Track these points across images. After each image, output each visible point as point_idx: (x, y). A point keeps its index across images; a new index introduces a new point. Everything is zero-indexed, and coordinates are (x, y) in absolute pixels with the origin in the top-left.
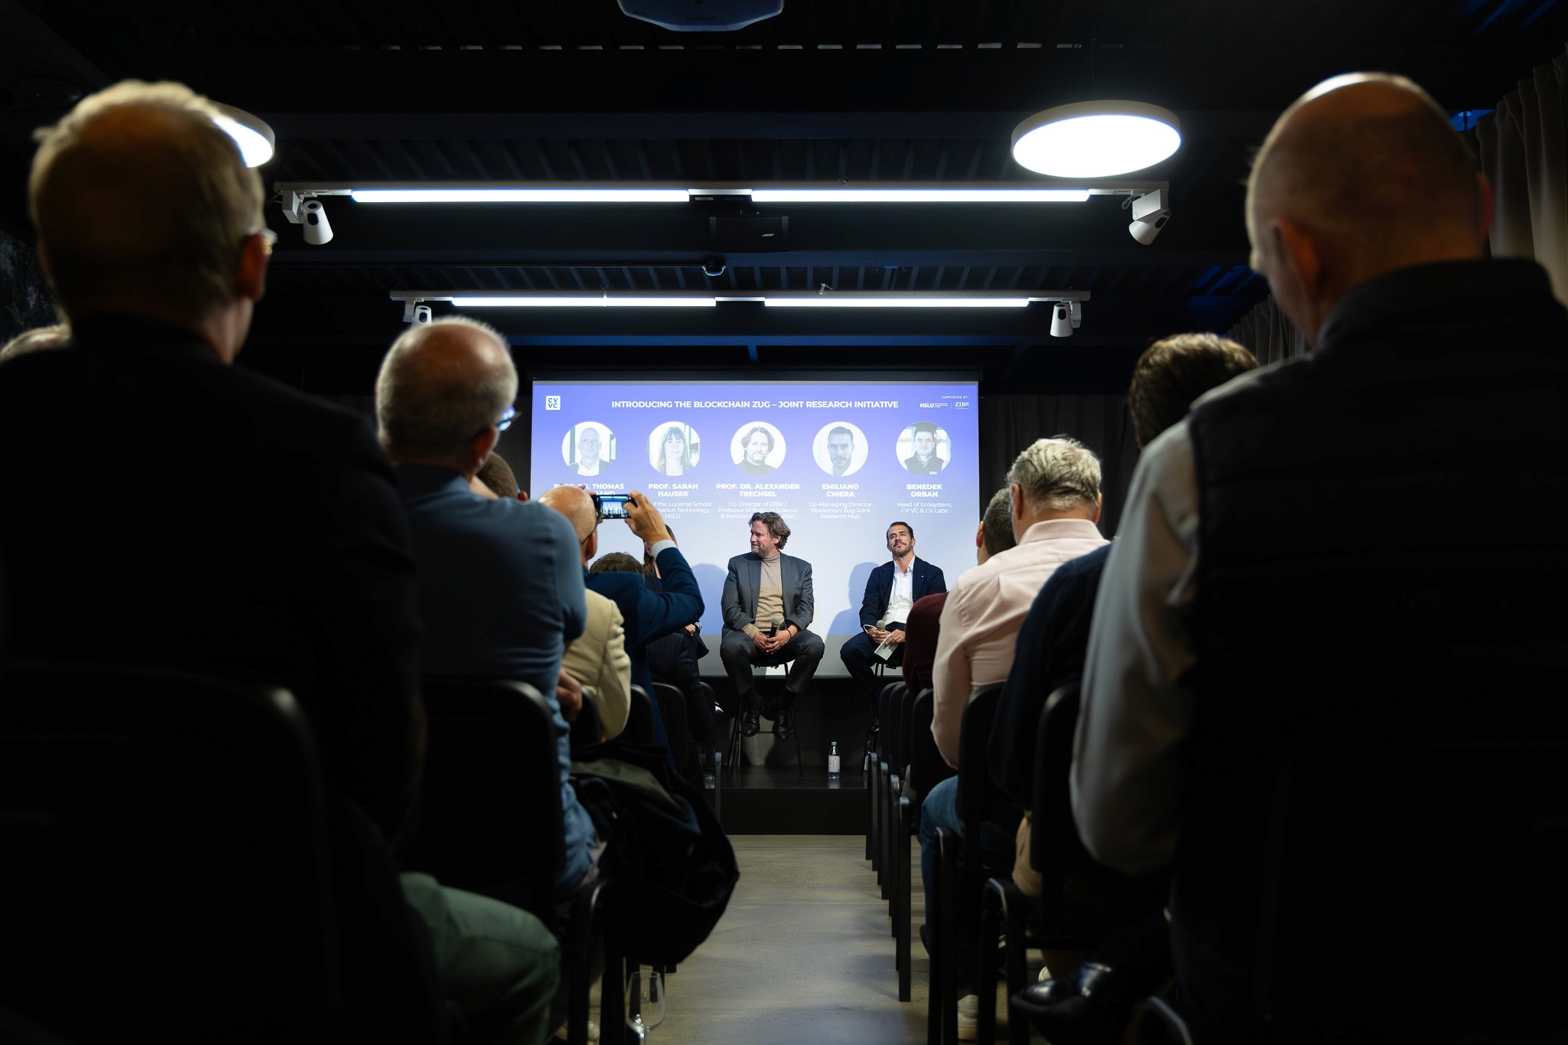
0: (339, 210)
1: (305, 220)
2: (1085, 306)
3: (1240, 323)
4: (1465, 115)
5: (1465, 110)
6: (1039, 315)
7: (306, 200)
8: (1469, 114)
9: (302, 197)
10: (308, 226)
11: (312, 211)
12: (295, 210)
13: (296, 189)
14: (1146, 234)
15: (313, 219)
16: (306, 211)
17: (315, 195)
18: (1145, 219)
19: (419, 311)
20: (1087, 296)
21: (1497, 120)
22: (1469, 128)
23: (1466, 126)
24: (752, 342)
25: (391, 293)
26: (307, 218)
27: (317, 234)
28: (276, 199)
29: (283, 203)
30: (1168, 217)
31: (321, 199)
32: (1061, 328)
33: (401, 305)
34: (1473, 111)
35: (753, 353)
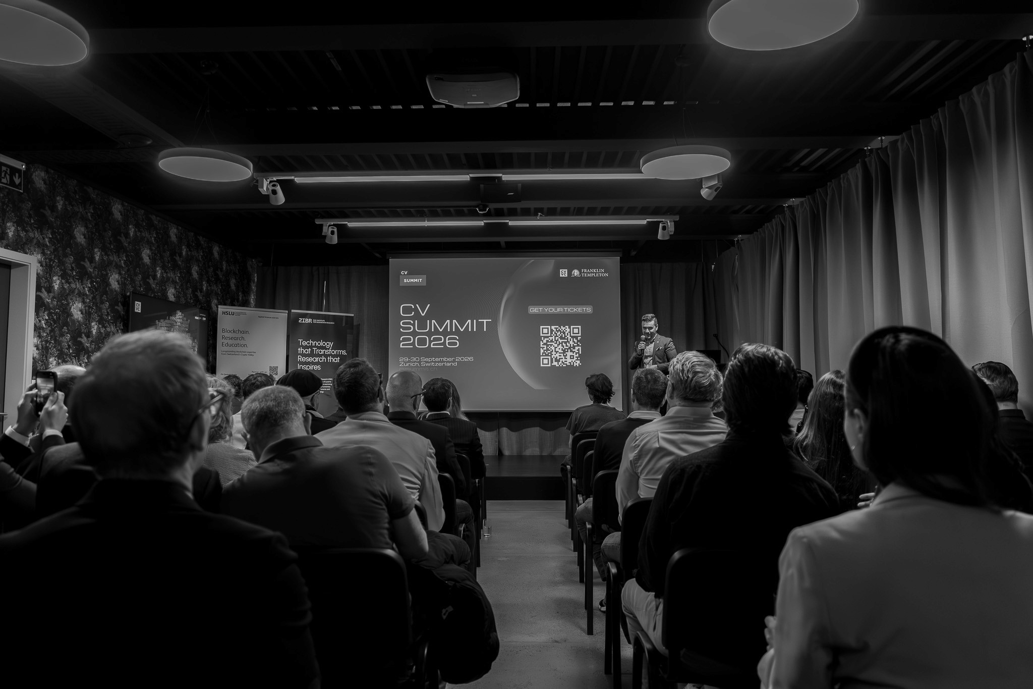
0: (287, 186)
1: (270, 192)
2: (676, 224)
3: (758, 231)
4: (881, 139)
5: (881, 136)
6: (654, 226)
7: (271, 182)
8: (883, 138)
9: (269, 180)
10: (272, 196)
11: (274, 188)
12: (265, 189)
13: (264, 177)
14: (710, 195)
15: (274, 192)
16: (271, 188)
17: (275, 179)
18: (709, 188)
19: (330, 229)
20: (677, 218)
21: (899, 144)
22: (884, 147)
23: (882, 145)
24: (502, 240)
25: (316, 220)
26: (271, 192)
27: (276, 200)
28: (255, 182)
29: (259, 184)
30: (721, 186)
31: (278, 181)
32: (663, 235)
33: (321, 226)
34: (886, 137)
35: (503, 244)
